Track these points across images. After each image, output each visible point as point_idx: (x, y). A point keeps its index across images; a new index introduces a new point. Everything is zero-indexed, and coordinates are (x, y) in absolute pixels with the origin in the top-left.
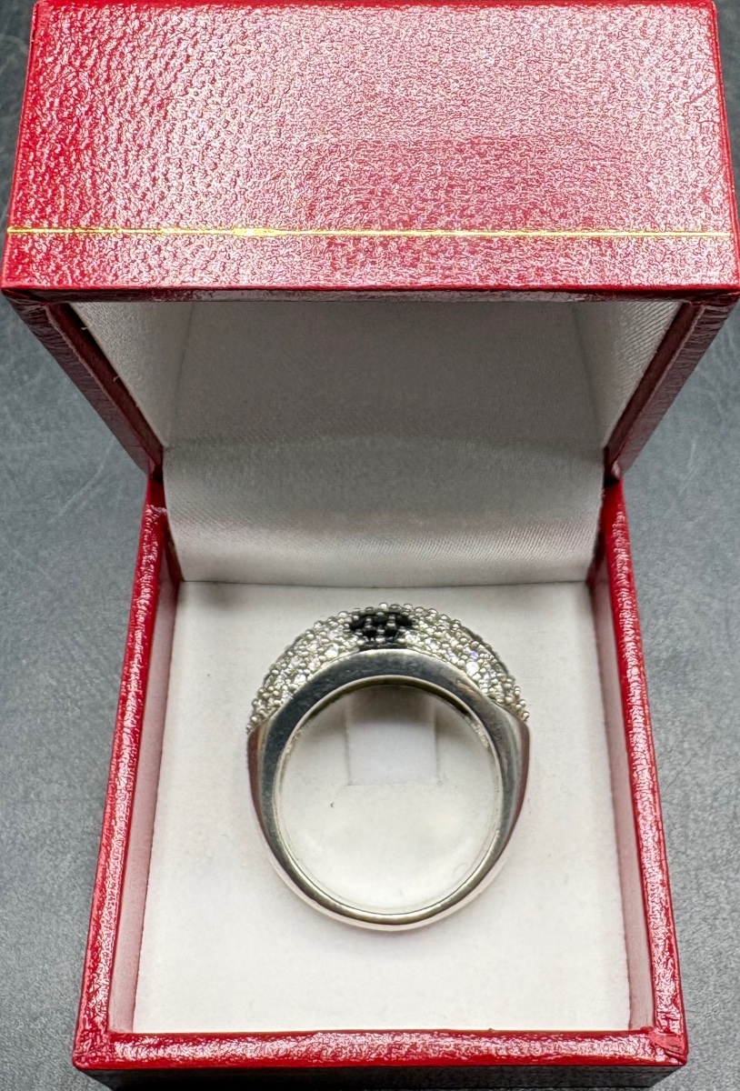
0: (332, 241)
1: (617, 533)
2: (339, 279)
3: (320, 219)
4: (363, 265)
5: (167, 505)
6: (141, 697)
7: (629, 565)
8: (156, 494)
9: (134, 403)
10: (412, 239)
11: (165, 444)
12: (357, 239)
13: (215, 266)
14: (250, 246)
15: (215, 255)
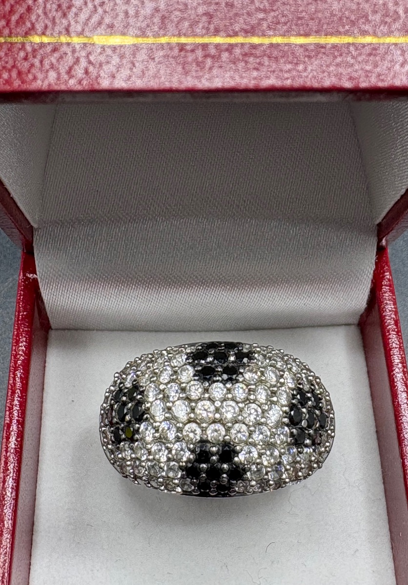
0: (182, 47)
1: (385, 289)
2: (189, 82)
3: (171, 27)
4: (211, 69)
5: (38, 273)
6: (21, 423)
7: (396, 313)
8: (29, 265)
9: (9, 194)
10: (254, 47)
11: (35, 226)
12: (205, 46)
13: (79, 72)
14: (109, 52)
15: (77, 61)
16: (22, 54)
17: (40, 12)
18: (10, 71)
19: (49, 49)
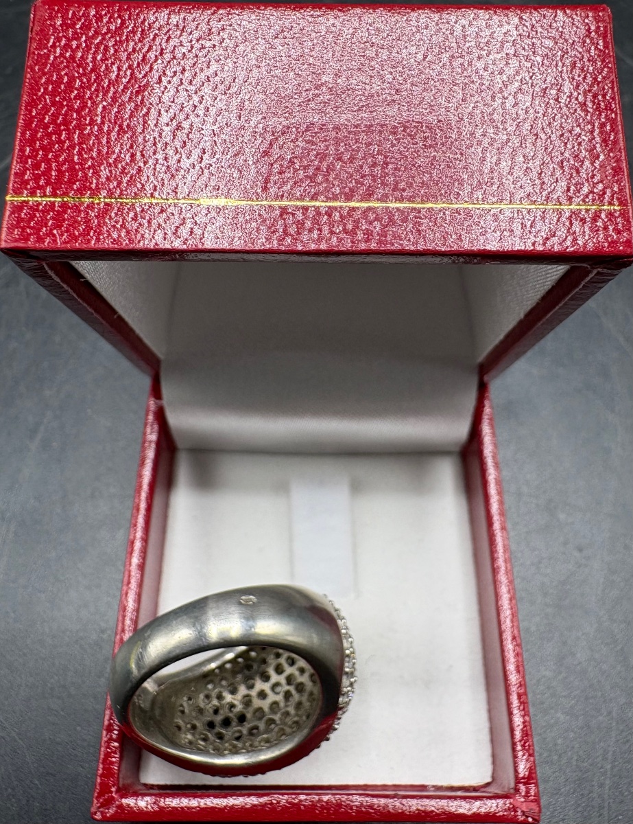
0: (284, 210)
2: (290, 244)
3: (273, 191)
4: (310, 231)
5: (164, 398)
9: (134, 332)
10: (353, 210)
11: (161, 357)
12: (305, 209)
13: (184, 232)
14: (213, 214)
15: (183, 222)
16: (132, 215)
17: (150, 173)
18: (119, 231)
19: (158, 209)
